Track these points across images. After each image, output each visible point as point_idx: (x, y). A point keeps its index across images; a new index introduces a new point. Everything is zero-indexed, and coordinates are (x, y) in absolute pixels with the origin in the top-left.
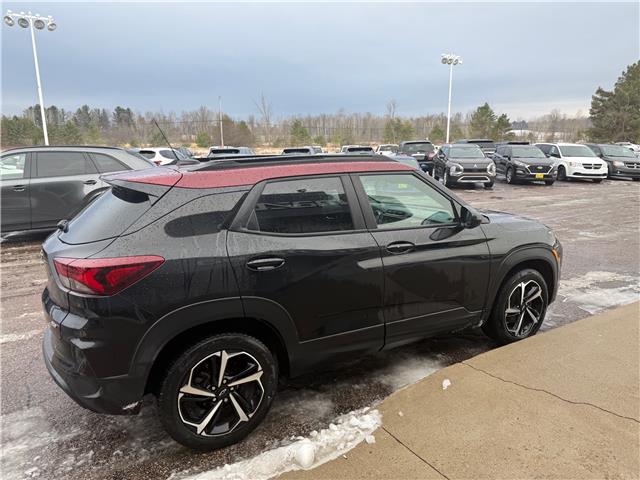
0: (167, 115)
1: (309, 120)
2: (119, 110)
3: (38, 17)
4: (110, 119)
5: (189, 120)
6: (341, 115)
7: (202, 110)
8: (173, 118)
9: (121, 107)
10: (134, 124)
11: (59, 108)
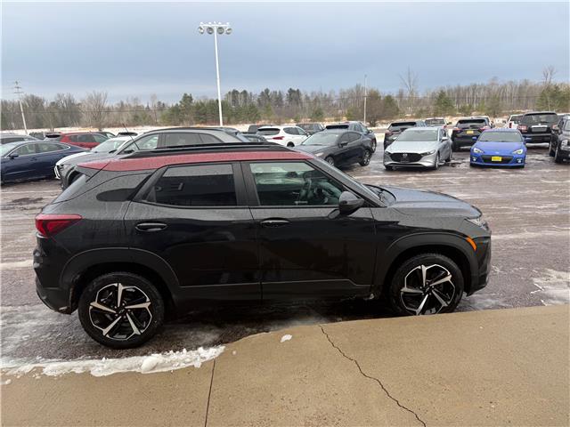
0: (328, 94)
1: (458, 90)
2: (291, 91)
3: (220, 25)
4: (284, 99)
5: (346, 97)
6: (493, 84)
7: (358, 87)
8: (333, 96)
9: (293, 88)
10: (301, 103)
11: (249, 92)
